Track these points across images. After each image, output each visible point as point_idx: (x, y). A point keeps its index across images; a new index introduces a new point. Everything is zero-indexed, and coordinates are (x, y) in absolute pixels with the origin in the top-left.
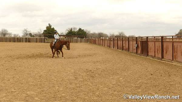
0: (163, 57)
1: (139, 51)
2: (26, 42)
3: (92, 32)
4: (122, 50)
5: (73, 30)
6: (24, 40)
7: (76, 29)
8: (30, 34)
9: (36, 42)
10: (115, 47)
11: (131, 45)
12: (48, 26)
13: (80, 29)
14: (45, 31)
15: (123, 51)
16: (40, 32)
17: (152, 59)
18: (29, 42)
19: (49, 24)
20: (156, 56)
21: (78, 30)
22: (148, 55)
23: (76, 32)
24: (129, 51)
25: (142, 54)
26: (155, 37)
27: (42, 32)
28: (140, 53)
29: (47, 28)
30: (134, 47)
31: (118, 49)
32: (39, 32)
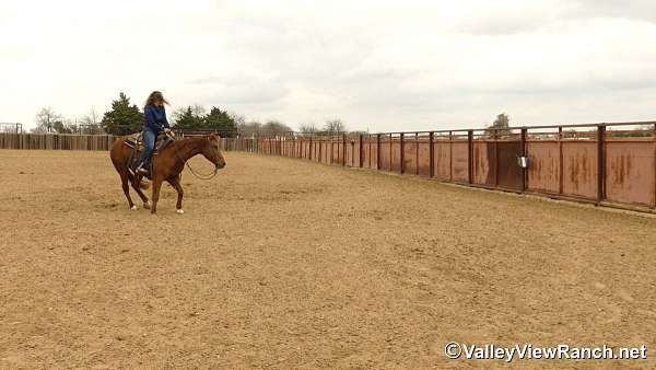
0: (602, 195)
1: (482, 175)
2: (56, 148)
3: (248, 121)
4: (403, 172)
5: (193, 114)
6: (49, 143)
7: (204, 111)
8: (59, 125)
9: (89, 149)
10: (366, 164)
11: (440, 155)
12: (119, 99)
13: (216, 111)
14: (108, 115)
15: (405, 175)
16: (91, 118)
17: (549, 200)
18: (66, 147)
19: (122, 95)
20: (565, 191)
21: (209, 112)
22: (525, 188)
23: (205, 119)
24: (432, 175)
25: (497, 184)
26: (560, 128)
27: (99, 120)
28: (484, 181)
29: (116, 105)
30: (454, 161)
31: (379, 168)
32: (88, 119)
